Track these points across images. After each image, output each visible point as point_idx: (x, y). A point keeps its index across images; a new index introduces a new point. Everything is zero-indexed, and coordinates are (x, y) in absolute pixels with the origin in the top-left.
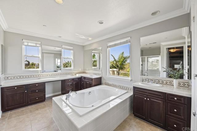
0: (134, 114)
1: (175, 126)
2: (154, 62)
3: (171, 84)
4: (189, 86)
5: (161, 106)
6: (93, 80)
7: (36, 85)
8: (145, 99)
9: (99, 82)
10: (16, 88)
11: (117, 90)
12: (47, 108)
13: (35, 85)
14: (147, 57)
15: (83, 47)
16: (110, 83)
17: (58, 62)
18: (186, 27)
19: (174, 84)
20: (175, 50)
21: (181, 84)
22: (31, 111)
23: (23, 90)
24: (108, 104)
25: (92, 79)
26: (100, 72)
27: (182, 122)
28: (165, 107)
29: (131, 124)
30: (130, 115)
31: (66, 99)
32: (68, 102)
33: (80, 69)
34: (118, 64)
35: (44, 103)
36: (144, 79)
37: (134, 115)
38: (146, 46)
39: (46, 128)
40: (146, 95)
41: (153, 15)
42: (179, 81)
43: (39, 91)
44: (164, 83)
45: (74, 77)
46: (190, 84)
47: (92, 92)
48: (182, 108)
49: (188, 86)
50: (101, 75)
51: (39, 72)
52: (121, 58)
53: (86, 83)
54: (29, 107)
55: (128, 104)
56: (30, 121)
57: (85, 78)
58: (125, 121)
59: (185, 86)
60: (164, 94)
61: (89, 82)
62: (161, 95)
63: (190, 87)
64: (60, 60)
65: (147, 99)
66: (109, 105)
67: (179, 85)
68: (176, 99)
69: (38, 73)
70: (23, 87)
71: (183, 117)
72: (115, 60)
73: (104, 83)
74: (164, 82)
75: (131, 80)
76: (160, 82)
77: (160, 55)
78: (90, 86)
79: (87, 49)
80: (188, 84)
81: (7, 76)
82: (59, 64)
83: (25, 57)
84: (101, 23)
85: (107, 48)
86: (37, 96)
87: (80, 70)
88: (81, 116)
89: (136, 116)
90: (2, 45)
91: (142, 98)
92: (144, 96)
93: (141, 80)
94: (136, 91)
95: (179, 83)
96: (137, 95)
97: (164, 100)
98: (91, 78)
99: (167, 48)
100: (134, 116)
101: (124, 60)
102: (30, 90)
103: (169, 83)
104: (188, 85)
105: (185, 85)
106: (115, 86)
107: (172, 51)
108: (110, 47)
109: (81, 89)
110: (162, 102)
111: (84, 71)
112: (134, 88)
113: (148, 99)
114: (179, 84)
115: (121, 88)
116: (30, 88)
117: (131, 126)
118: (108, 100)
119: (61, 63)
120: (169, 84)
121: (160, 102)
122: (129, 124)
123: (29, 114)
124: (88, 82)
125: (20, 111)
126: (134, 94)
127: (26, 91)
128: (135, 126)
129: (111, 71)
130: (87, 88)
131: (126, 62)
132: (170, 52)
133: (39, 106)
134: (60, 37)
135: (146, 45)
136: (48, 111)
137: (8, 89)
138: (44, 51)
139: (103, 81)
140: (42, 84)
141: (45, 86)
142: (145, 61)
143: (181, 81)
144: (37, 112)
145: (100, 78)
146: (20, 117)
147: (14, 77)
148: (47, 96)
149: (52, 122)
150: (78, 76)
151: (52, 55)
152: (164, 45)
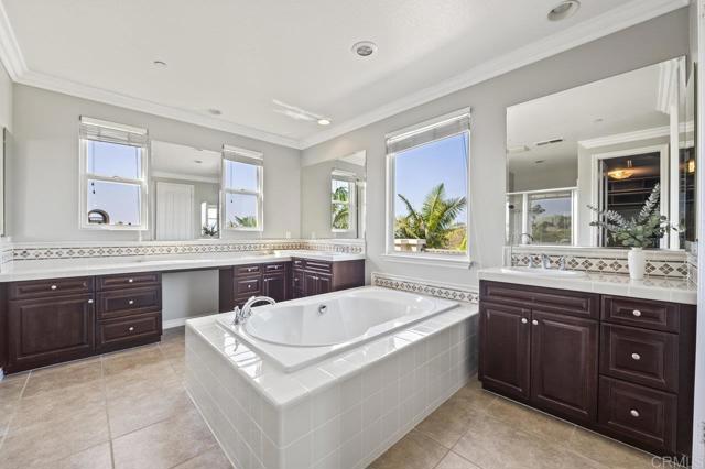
0: (480, 379)
1: (634, 413)
2: (552, 225)
3: (620, 270)
4: (685, 273)
5: (583, 344)
6: (335, 269)
7: (127, 282)
8: (524, 321)
9: (354, 275)
10: (54, 287)
11: (420, 299)
12: (166, 363)
13: (123, 280)
14: (529, 195)
15: (301, 153)
16: (396, 278)
17: (210, 216)
18: (675, 60)
19: (632, 271)
20: (629, 172)
21: (654, 268)
22: (107, 370)
23: (82, 297)
24: (387, 339)
25: (331, 264)
26: (360, 243)
27: (660, 397)
28: (597, 347)
29: (472, 413)
30: (468, 385)
31: (236, 322)
32: (241, 332)
33: (288, 235)
34: (422, 227)
35: (158, 346)
36: (520, 257)
37: (480, 384)
38: (525, 156)
39: (159, 424)
40: (525, 307)
41: (554, 20)
42: (650, 258)
43: (140, 302)
44: (593, 268)
45: (265, 258)
46: (688, 265)
47: (329, 307)
48: (660, 345)
49: (680, 274)
50: (363, 252)
51: (140, 238)
52: (435, 207)
53: (310, 280)
54: (103, 359)
55: (460, 345)
56: (103, 403)
57: (304, 262)
58: (450, 404)
59: (671, 274)
60: (595, 298)
61: (319, 276)
62: (584, 306)
63: (688, 276)
64: (215, 210)
65: (530, 321)
66: (392, 342)
67: (648, 271)
68: (637, 313)
69: (136, 240)
70: (81, 286)
71: (663, 380)
72: (413, 213)
73: (373, 279)
74: (591, 265)
75: (472, 264)
76: (577, 264)
77: (575, 185)
78: (324, 287)
79: (312, 160)
80: (680, 265)
81: (24, 246)
82: (212, 223)
83: (90, 181)
84: (365, 52)
85: (387, 153)
86: (129, 319)
87: (288, 237)
88: (287, 371)
89: (488, 387)
90: (4, 130)
91: (513, 320)
92: (519, 313)
93: (509, 259)
94: (491, 294)
95: (648, 265)
96: (494, 312)
97: (593, 322)
98: (327, 263)
99: (599, 161)
100: (484, 387)
101: (446, 214)
102: (106, 299)
103: (612, 266)
104: (679, 270)
105: (671, 269)
106: (412, 289)
107: (618, 174)
108: (395, 151)
109: (289, 298)
110: (588, 330)
111: (301, 241)
112: (485, 285)
113: (535, 322)
114: (649, 267)
115: (436, 294)
116: (104, 290)
117: (470, 421)
118: (387, 327)
119: (218, 219)
120: (611, 269)
121: (580, 329)
122: (466, 414)
123: (101, 380)
124: (314, 275)
125: (68, 371)
126: (483, 310)
127: (90, 301)
128: (487, 418)
129: (398, 245)
130: (310, 293)
131: (453, 222)
132: (610, 179)
133: (138, 354)
134: (218, 113)
135: (527, 149)
136: (170, 371)
137: (24, 288)
138: (157, 174)
139: (370, 274)
140: (150, 277)
141: (160, 285)
142: (520, 211)
143: (655, 258)
144: (129, 373)
145: (360, 264)
146: (69, 388)
147: (49, 253)
148: (166, 325)
149: (183, 406)
150: (281, 255)
151: (190, 189)
152: (591, 149)
